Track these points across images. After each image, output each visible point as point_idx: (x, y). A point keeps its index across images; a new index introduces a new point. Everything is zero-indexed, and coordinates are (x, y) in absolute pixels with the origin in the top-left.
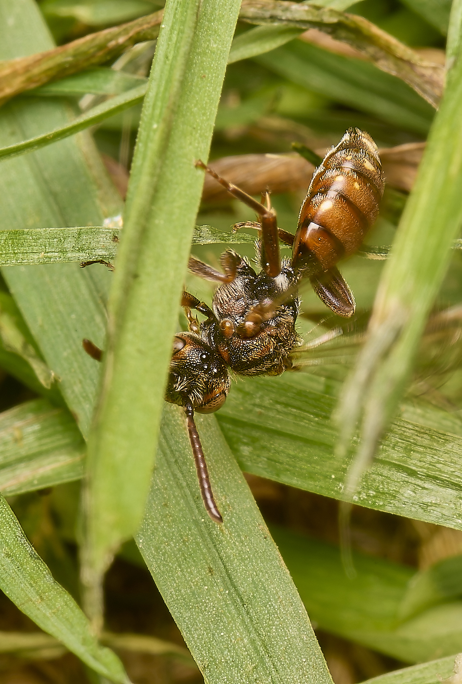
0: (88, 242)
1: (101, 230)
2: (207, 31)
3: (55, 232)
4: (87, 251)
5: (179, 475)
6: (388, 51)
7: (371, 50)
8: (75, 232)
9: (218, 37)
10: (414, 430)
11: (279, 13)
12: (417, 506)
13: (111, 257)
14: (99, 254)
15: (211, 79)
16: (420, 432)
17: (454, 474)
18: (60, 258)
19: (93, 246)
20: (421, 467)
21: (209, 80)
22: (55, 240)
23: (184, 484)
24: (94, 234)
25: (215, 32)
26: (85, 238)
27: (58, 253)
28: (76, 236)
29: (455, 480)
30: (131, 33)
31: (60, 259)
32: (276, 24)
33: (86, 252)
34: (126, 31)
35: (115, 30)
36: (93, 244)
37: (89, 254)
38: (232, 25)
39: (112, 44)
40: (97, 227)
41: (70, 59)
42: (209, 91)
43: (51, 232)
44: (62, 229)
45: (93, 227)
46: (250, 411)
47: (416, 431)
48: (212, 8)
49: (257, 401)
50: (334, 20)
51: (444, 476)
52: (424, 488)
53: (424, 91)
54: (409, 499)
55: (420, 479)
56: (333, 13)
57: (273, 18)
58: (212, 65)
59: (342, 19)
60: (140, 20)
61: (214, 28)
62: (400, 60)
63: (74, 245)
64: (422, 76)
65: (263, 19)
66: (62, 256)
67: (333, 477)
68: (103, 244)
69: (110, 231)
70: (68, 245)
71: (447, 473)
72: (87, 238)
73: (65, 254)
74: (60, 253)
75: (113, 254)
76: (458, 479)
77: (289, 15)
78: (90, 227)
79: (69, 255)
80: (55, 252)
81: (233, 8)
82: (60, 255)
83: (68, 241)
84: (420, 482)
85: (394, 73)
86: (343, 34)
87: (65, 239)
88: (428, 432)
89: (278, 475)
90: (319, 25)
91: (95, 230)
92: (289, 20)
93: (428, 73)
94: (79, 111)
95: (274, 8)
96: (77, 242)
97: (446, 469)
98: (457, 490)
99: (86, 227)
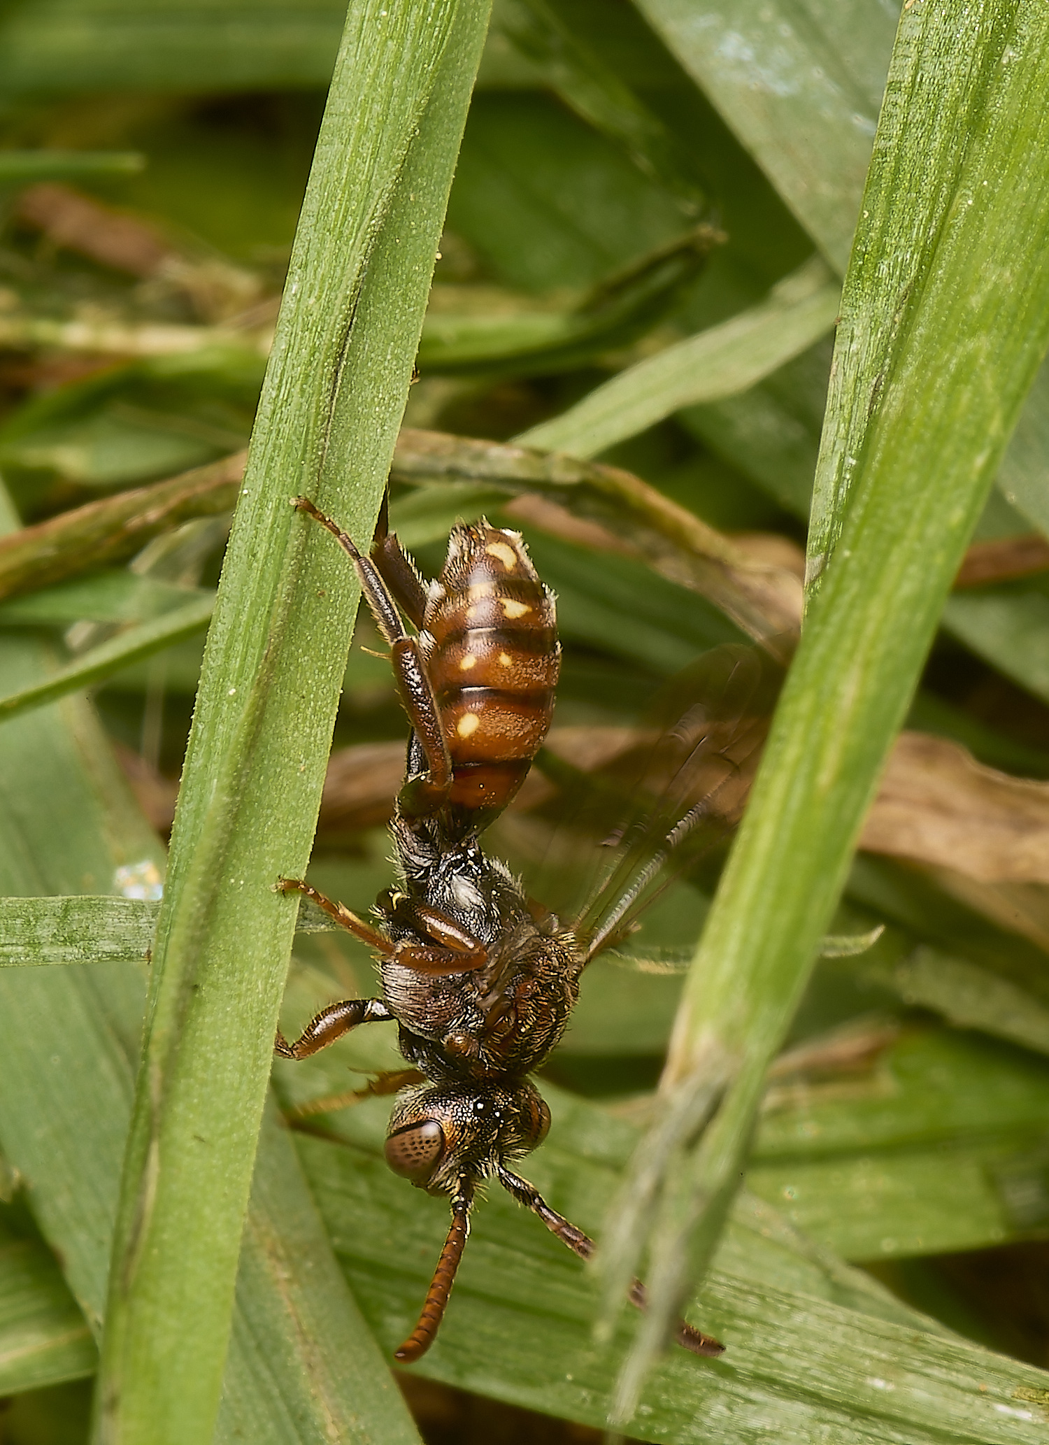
0: (83, 925)
1: (108, 903)
2: (328, 503)
3: (17, 906)
4: (81, 943)
5: (266, 1374)
6: (678, 540)
7: (645, 538)
8: (57, 905)
9: (349, 517)
10: (730, 1286)
11: (464, 463)
12: (734, 1437)
13: (127, 956)
14: (105, 950)
15: (335, 601)
16: (740, 1290)
17: (808, 1372)
18: (28, 956)
19: (93, 934)
20: (743, 1360)
21: (331, 601)
22: (19, 921)
23: (276, 1392)
24: (96, 910)
25: (344, 505)
26: (77, 917)
27: (23, 948)
28: (60, 913)
29: (811, 1385)
30: (173, 502)
31: (28, 959)
32: (459, 487)
33: (78, 945)
34: (162, 498)
35: (139, 495)
36: (93, 931)
37: (84, 949)
38: (376, 494)
39: (135, 522)
40: (101, 896)
41: (50, 552)
42: (332, 624)
43: (11, 905)
44: (32, 899)
45: (94, 897)
46: (404, 1249)
47: (734, 1288)
48: (338, 458)
49: (419, 1228)
50: (572, 477)
51: (790, 1378)
52: (749, 1401)
53: (749, 619)
54: (719, 1421)
55: (742, 1382)
56: (570, 463)
57: (453, 474)
58: (337, 572)
59: (589, 476)
60: (189, 476)
61: (341, 497)
62: (702, 559)
63: (55, 931)
64: (745, 589)
65: (433, 475)
66: (31, 953)
67: (569, 1377)
68: (113, 929)
69: (127, 905)
70: (44, 931)
71: (794, 1371)
72: (82, 917)
73: (37, 950)
74: (28, 948)
75: (132, 950)
76: (815, 1383)
77: (482, 468)
78: (87, 896)
79: (46, 951)
80: (17, 944)
81: (378, 459)
82: (26, 951)
83: (44, 922)
84: (741, 1390)
85: (689, 582)
86: (590, 505)
87: (37, 919)
88: (757, 1291)
89: (460, 1373)
90: (544, 488)
91: (97, 902)
92: (484, 479)
93: (757, 583)
94: (67, 655)
95: (456, 453)
96: (61, 925)
97: (793, 1362)
98: (813, 1404)
99: (80, 897)
